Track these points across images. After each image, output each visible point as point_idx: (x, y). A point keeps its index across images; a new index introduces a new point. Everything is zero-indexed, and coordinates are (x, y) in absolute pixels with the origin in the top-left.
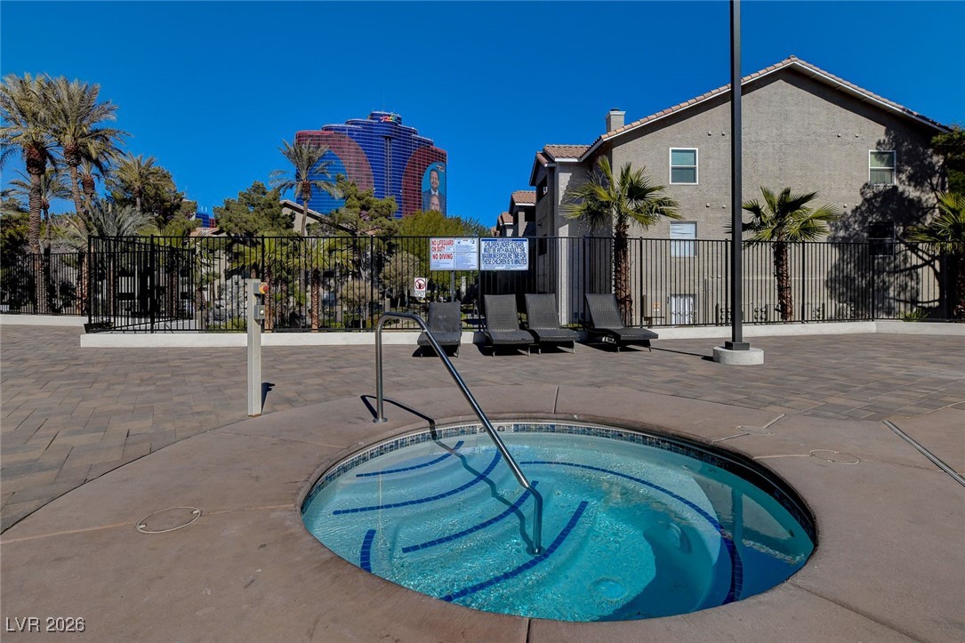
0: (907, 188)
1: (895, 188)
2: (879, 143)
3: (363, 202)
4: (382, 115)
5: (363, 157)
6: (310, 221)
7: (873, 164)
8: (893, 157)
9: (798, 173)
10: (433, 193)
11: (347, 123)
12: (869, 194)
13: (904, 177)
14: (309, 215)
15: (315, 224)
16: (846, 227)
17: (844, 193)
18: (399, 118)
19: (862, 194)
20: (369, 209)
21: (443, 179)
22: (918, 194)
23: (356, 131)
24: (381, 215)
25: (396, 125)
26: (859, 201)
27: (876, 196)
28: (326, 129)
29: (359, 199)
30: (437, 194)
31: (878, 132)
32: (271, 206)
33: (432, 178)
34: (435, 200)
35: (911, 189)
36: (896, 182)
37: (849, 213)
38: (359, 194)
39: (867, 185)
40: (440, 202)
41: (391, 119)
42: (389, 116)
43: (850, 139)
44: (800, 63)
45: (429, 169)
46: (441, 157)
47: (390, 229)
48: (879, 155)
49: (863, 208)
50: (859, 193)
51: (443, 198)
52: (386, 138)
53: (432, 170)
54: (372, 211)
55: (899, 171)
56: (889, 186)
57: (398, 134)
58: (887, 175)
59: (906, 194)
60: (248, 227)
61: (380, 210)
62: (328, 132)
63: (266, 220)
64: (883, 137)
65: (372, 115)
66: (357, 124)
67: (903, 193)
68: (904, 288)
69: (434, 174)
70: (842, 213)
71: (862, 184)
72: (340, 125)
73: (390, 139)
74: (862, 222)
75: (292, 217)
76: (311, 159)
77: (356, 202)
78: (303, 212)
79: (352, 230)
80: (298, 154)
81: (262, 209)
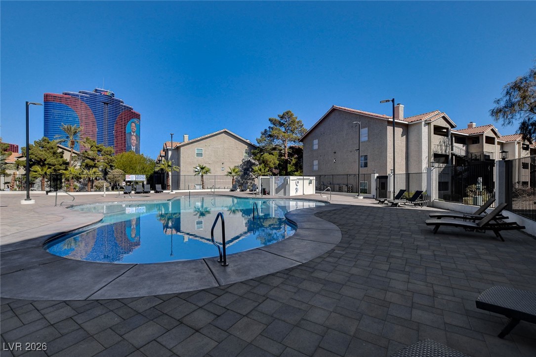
0: (252, 160)
2: (246, 150)
3: (99, 149)
4: (102, 91)
5: (90, 112)
6: (73, 155)
7: (245, 154)
8: (249, 153)
9: (228, 155)
10: (132, 134)
11: (80, 92)
12: (244, 161)
14: (73, 153)
15: (75, 156)
16: (238, 169)
17: (238, 161)
18: (113, 94)
20: (101, 151)
22: (254, 161)
23: (86, 97)
24: (107, 155)
25: (111, 97)
28: (66, 94)
29: (97, 147)
30: (135, 134)
32: (52, 148)
33: (131, 126)
34: (134, 138)
36: (250, 159)
37: (239, 165)
39: (243, 159)
40: (137, 139)
41: (108, 94)
42: (107, 92)
43: (239, 148)
44: (227, 130)
45: (130, 122)
46: (137, 116)
47: (111, 160)
48: (246, 152)
49: (242, 164)
50: (241, 161)
51: (138, 137)
52: (105, 103)
53: (132, 122)
54: (102, 153)
55: (251, 156)
56: (248, 159)
57: (111, 101)
58: (248, 157)
59: (252, 162)
60: (41, 157)
61: (106, 152)
62: (67, 96)
63: (51, 155)
64: (247, 148)
65: (96, 90)
66: (86, 94)
68: (251, 183)
69: (133, 125)
70: (237, 165)
72: (75, 93)
73: (107, 104)
74: (242, 168)
75: (63, 153)
76: (76, 132)
77: (95, 149)
78: (70, 151)
79: (93, 160)
80: (69, 130)
81: (48, 149)
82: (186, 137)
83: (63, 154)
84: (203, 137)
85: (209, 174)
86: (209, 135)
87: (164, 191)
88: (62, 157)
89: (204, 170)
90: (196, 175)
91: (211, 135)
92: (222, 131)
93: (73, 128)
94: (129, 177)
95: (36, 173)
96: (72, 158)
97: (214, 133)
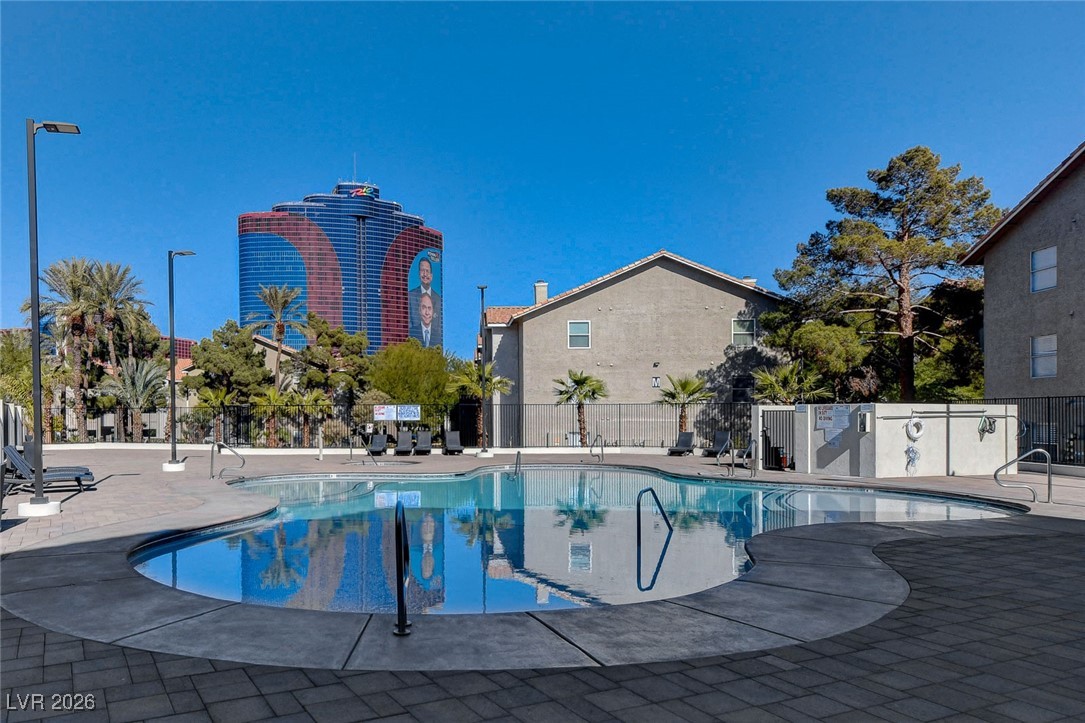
0: (765, 349)
1: (755, 349)
2: (740, 314)
3: (334, 340)
4: (352, 187)
5: (328, 246)
6: (284, 358)
7: (735, 329)
8: (753, 326)
9: (673, 337)
10: (424, 291)
11: (306, 200)
12: (732, 354)
13: (761, 339)
14: (283, 352)
15: (286, 362)
16: (712, 380)
17: (711, 353)
18: (376, 191)
19: (725, 354)
20: (339, 346)
21: (438, 271)
22: (774, 353)
23: (318, 210)
24: (353, 353)
25: (372, 199)
26: (724, 359)
27: (737, 355)
28: (278, 209)
29: (331, 336)
30: (429, 292)
31: (740, 304)
32: (244, 345)
33: (421, 270)
34: (427, 302)
35: (768, 349)
36: (755, 344)
37: (715, 369)
38: (331, 331)
39: (730, 347)
40: (434, 303)
41: (365, 192)
42: (362, 187)
43: (716, 310)
44: (668, 255)
45: (417, 259)
46: (434, 241)
47: (360, 367)
48: (740, 323)
49: (727, 365)
50: (723, 353)
51: (437, 298)
52: (358, 218)
53: (422, 260)
54: (343, 349)
55: (758, 336)
56: (750, 347)
57: (373, 211)
58: (749, 339)
59: (764, 354)
60: (224, 366)
61: (350, 348)
62: (281, 214)
63: (242, 360)
64: (743, 309)
65: (339, 187)
66: (319, 201)
67: (760, 353)
69: (425, 265)
70: (708, 369)
71: (726, 346)
72: (296, 204)
73: (364, 218)
74: (726, 376)
75: (263, 354)
76: (286, 302)
77: (327, 340)
78: (276, 349)
79: (323, 368)
80: (273, 297)
81: (236, 348)
82: (542, 289)
83: (264, 356)
84: (589, 285)
85: (601, 400)
86: (607, 277)
87: (467, 451)
88: (262, 365)
89: (586, 388)
90: (559, 403)
91: (614, 274)
92: (651, 258)
93: (281, 293)
94: (382, 411)
95: (206, 404)
96: (281, 365)
97: (626, 269)
